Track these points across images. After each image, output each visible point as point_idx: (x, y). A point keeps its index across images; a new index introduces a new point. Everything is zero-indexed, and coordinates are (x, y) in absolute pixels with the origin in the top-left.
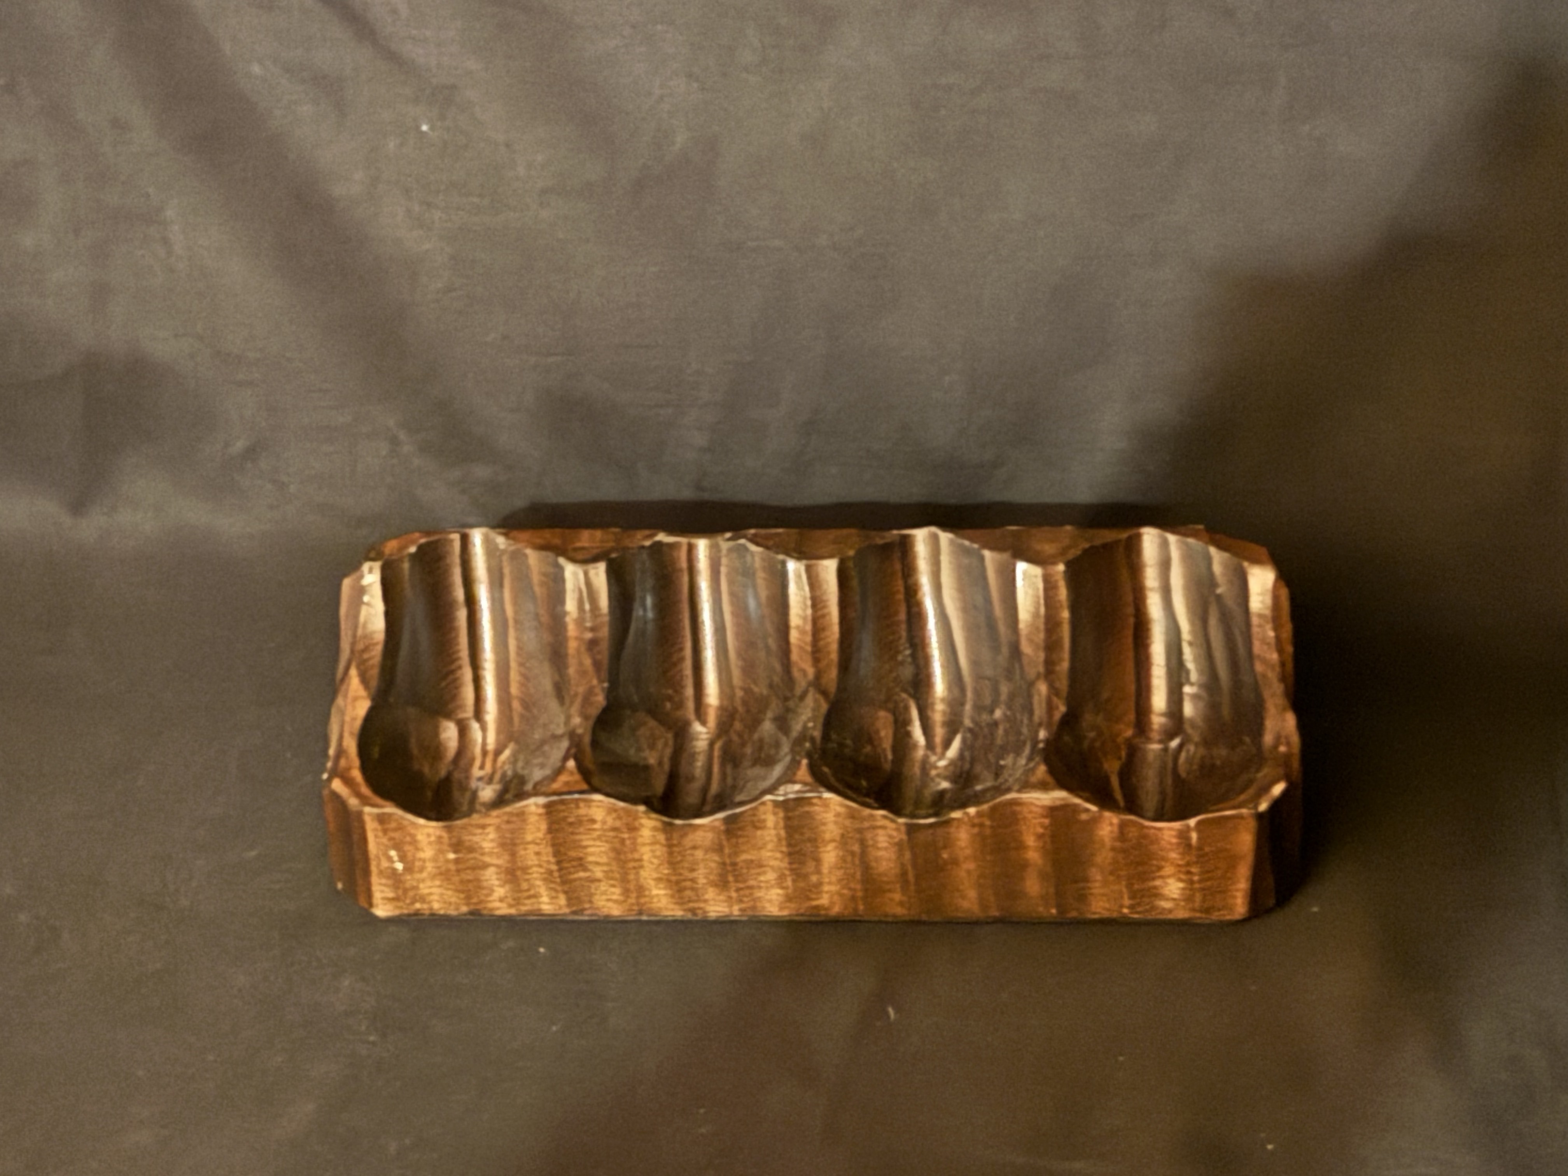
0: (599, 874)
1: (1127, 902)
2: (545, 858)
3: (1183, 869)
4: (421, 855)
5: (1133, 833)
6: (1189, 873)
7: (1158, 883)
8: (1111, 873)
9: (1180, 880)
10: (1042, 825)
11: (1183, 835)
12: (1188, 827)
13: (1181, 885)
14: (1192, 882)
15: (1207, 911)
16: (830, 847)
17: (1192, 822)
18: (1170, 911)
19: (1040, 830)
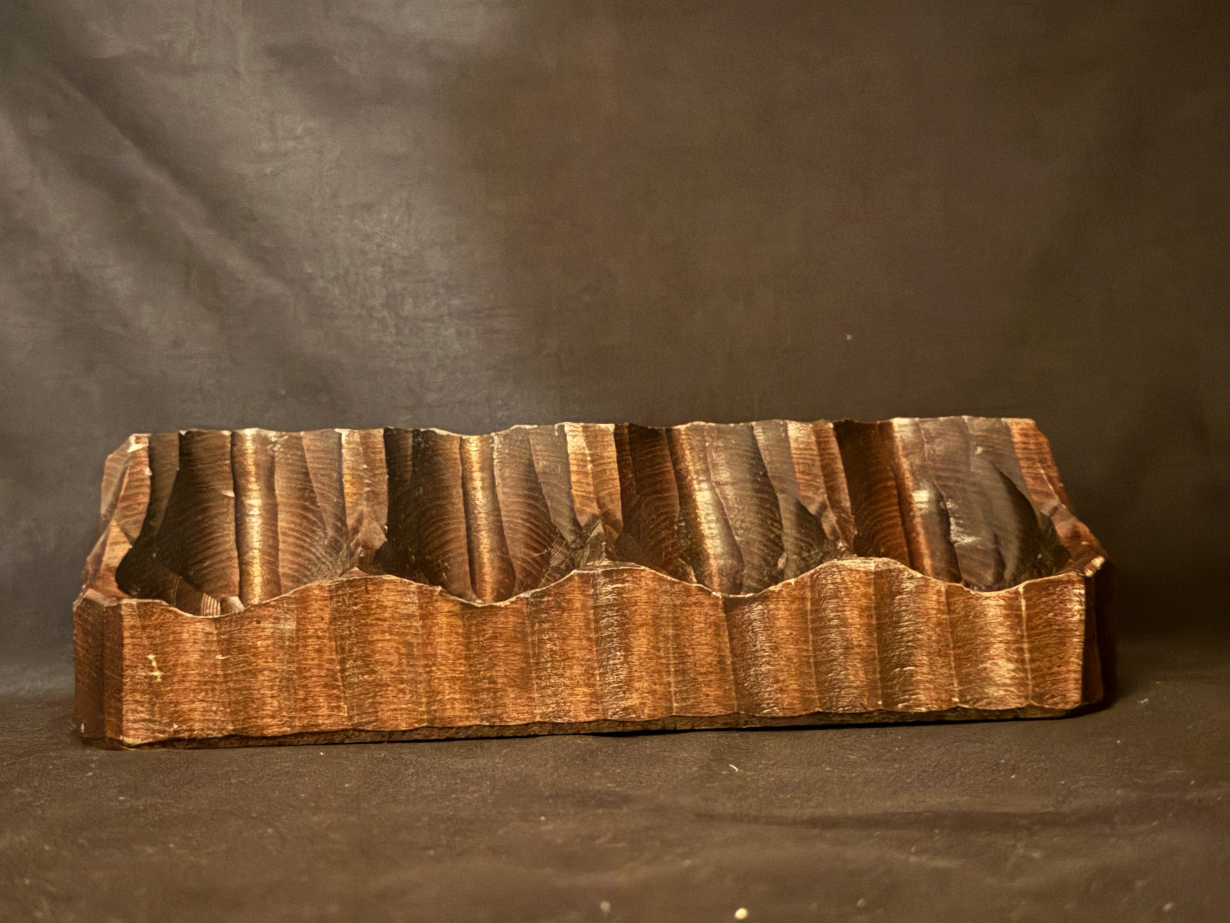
0: (387, 677)
1: (956, 687)
2: (326, 656)
3: (1014, 646)
4: (183, 659)
5: (959, 604)
6: (1020, 650)
7: (988, 665)
8: (939, 653)
9: (1009, 660)
10: (865, 595)
11: (1011, 606)
12: (1017, 593)
13: (1011, 666)
14: (1023, 661)
15: (1039, 697)
16: (641, 631)
17: (1021, 588)
18: (1001, 700)
19: (864, 602)
